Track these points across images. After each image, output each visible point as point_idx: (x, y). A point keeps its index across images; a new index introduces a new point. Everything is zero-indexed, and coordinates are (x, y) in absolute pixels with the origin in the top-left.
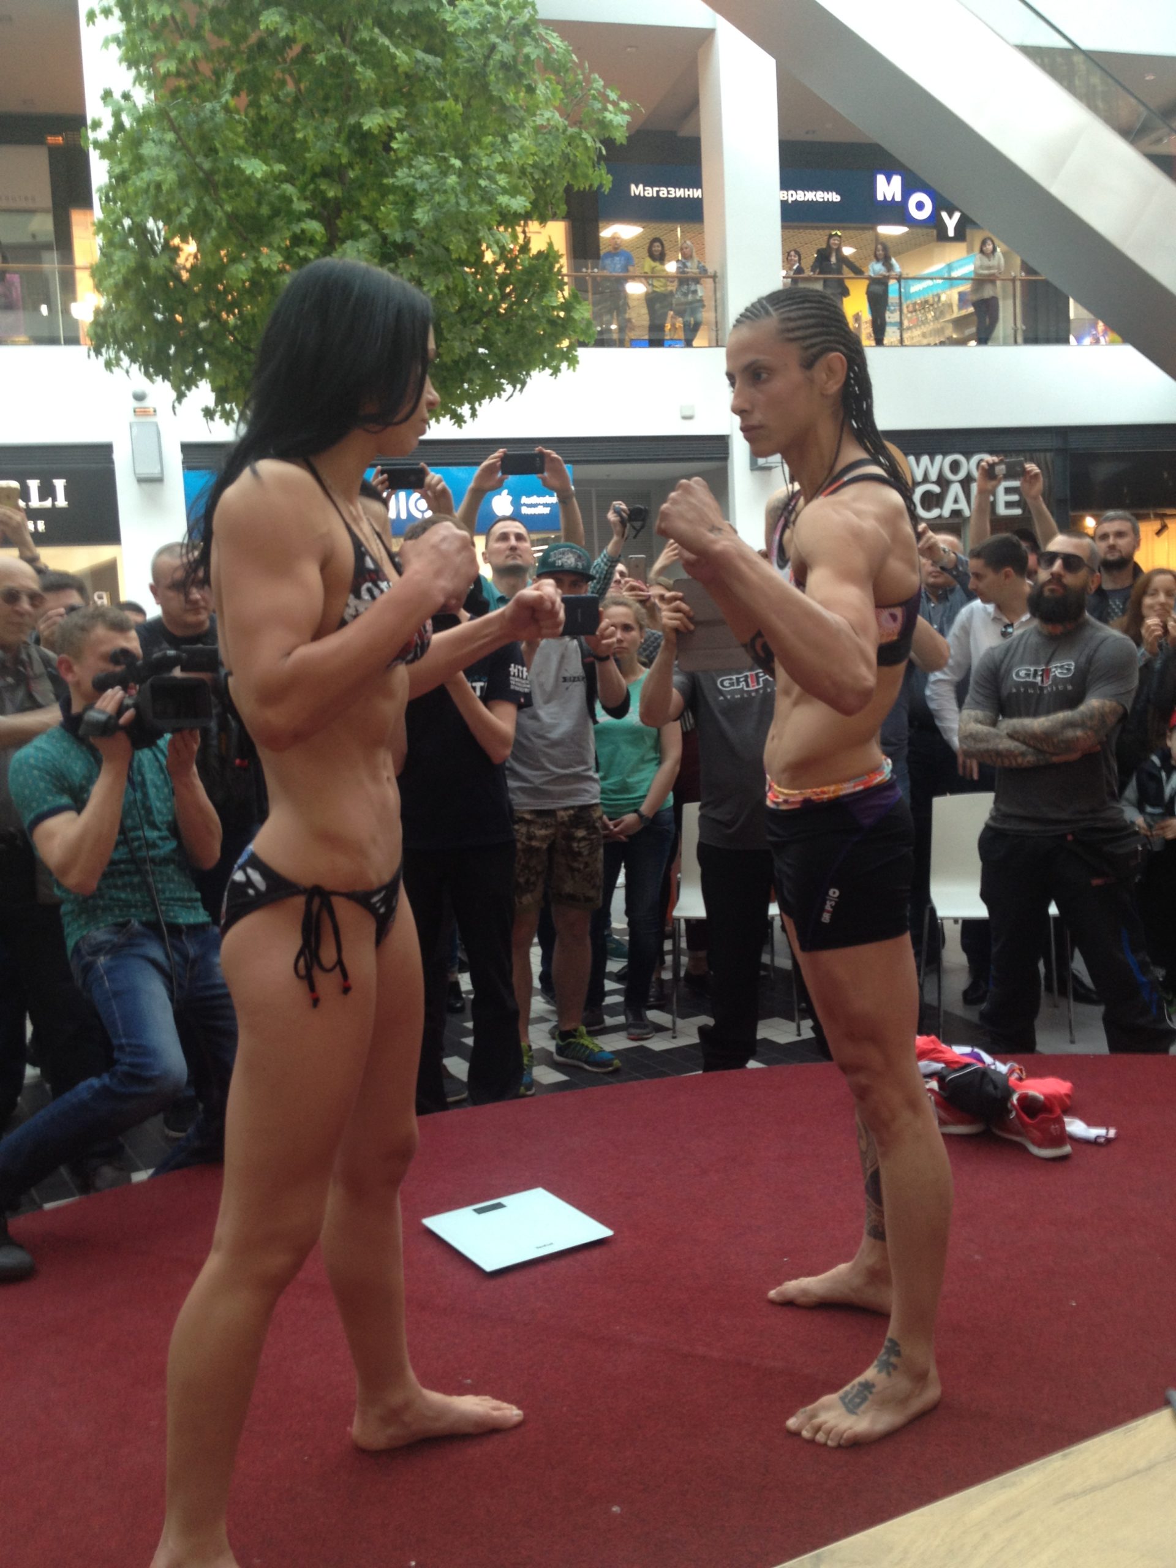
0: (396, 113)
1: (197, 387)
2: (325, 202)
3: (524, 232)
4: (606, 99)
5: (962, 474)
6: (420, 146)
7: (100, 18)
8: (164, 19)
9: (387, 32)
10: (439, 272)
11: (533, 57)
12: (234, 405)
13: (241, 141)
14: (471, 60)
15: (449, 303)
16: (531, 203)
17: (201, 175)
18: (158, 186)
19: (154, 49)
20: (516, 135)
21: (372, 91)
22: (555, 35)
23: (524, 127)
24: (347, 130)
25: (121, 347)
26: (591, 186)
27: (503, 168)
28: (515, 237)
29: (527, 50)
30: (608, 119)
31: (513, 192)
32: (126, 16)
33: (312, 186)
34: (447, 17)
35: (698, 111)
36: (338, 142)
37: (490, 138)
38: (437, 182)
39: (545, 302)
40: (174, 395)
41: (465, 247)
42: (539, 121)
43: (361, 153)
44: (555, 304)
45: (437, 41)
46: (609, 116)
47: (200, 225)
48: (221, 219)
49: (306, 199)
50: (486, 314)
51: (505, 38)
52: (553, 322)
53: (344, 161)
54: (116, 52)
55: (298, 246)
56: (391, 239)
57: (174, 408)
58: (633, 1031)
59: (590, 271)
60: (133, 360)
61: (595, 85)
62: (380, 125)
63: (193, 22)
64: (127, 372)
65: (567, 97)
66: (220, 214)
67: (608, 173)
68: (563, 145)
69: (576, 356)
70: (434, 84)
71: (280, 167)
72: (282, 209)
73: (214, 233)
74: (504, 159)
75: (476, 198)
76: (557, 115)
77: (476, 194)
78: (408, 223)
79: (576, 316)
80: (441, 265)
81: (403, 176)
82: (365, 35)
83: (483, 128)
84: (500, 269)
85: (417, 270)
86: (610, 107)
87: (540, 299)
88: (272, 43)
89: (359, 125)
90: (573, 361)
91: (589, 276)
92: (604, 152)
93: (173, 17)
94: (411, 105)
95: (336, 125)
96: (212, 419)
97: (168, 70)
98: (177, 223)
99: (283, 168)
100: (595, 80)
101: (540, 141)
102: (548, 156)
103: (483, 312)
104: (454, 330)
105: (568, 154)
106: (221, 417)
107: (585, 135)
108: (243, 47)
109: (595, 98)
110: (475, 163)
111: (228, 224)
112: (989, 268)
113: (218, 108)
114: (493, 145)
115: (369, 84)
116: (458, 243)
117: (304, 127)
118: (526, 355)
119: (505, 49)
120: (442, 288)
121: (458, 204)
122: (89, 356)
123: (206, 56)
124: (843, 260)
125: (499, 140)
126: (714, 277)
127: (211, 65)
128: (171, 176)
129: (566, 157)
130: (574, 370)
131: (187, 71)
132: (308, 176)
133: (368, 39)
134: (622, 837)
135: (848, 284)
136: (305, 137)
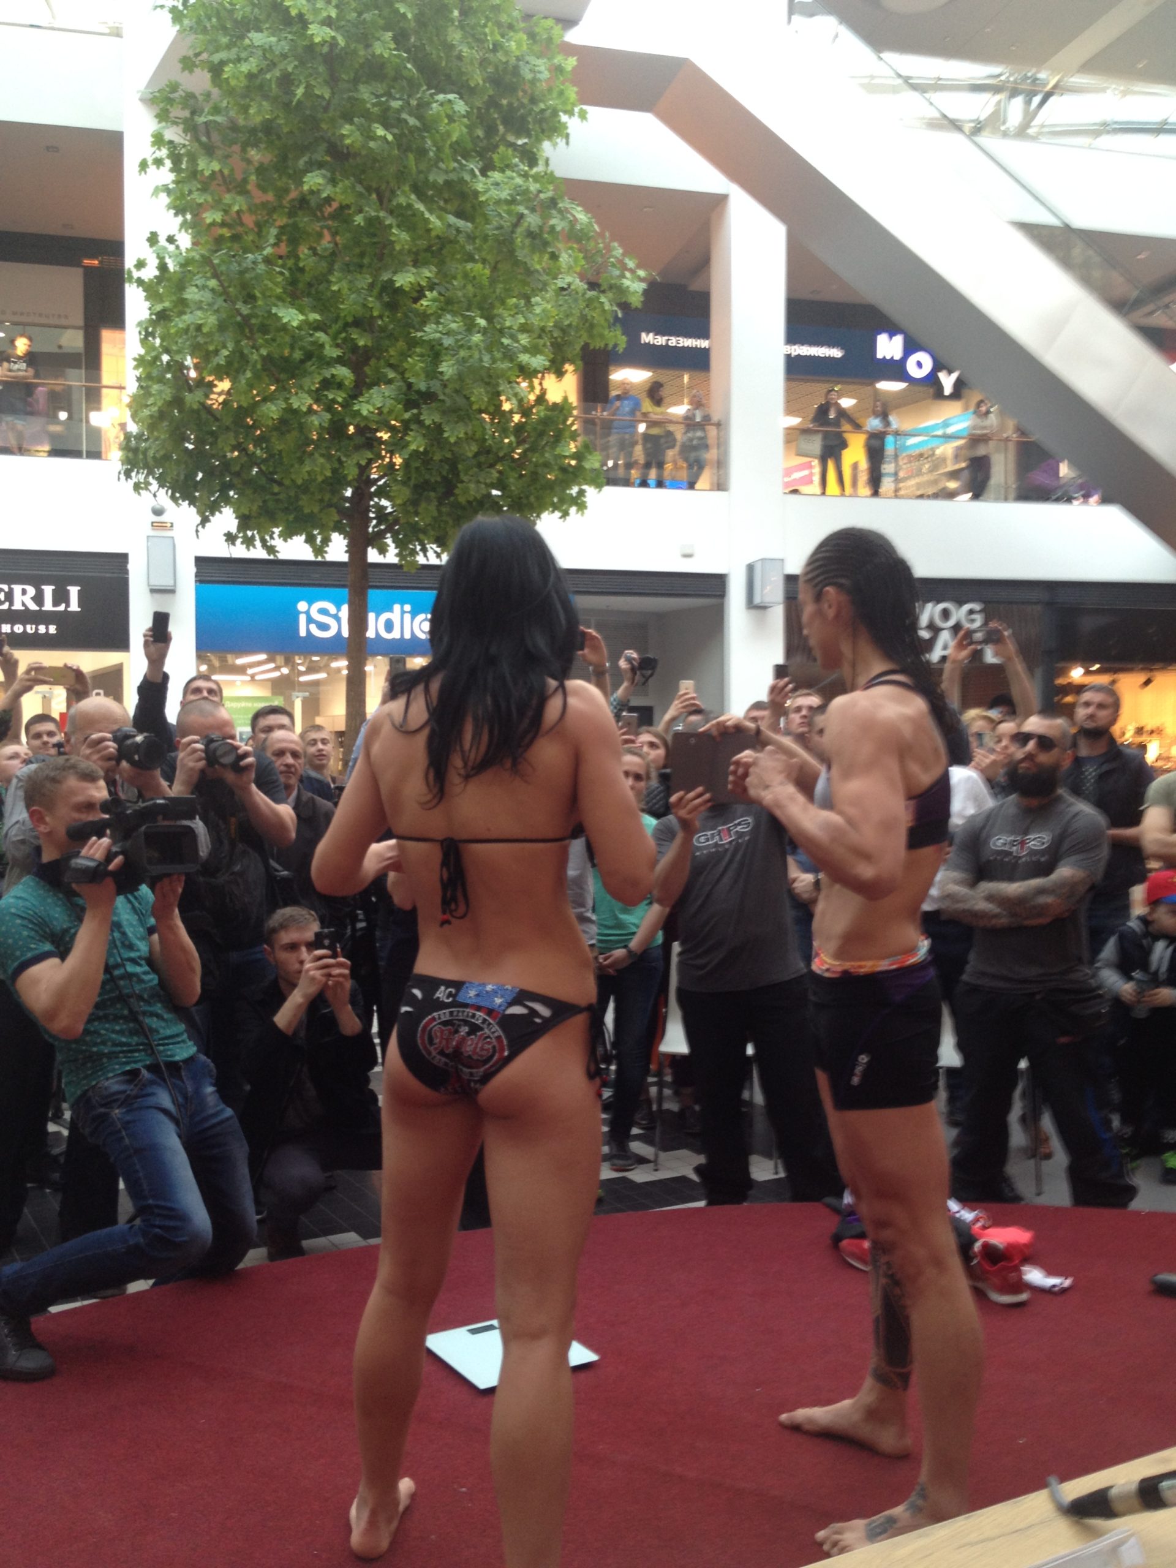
0: (428, 273)
1: (221, 512)
2: (355, 348)
3: (541, 384)
4: (624, 267)
5: (951, 622)
6: (448, 304)
7: (152, 169)
8: (214, 172)
9: (421, 196)
10: (461, 419)
11: (558, 228)
12: (255, 532)
13: (279, 290)
14: (500, 228)
15: (467, 448)
16: (550, 361)
17: (239, 319)
18: (199, 328)
19: (201, 201)
20: (538, 299)
21: (406, 252)
22: (579, 209)
23: (547, 291)
24: (379, 286)
25: (150, 473)
26: (606, 345)
27: (525, 329)
28: (532, 388)
29: (553, 222)
30: (625, 286)
31: (534, 350)
32: (176, 169)
33: (343, 335)
34: (480, 187)
35: (709, 268)
36: (371, 296)
37: (514, 300)
38: (462, 339)
39: (558, 451)
40: (198, 519)
41: (486, 399)
42: (560, 283)
43: (392, 306)
44: (567, 454)
45: (469, 205)
46: (626, 283)
47: (236, 365)
48: (256, 361)
49: (337, 346)
50: (500, 460)
51: (533, 210)
52: (564, 470)
53: (375, 314)
54: (164, 199)
55: (328, 390)
56: (415, 388)
57: (197, 531)
58: (616, 1161)
59: (600, 413)
60: (162, 486)
61: (614, 253)
62: (410, 282)
63: (239, 176)
64: (155, 496)
65: (588, 263)
66: (255, 357)
67: (623, 334)
68: (582, 305)
69: (585, 502)
70: (463, 247)
71: (314, 316)
72: (313, 354)
73: (249, 374)
74: (526, 320)
75: (498, 355)
76: (578, 280)
77: (499, 351)
78: (432, 373)
79: (587, 465)
80: (462, 413)
81: (431, 331)
82: (402, 200)
83: (508, 291)
84: (517, 418)
85: (439, 417)
86: (628, 274)
87: (553, 448)
88: (313, 202)
89: (391, 282)
90: (582, 507)
91: (598, 418)
92: (620, 315)
93: (221, 171)
94: (441, 264)
95: (370, 280)
96: (234, 544)
97: (214, 220)
98: (215, 363)
99: (318, 317)
100: (614, 249)
101: (560, 303)
102: (567, 316)
103: (498, 456)
104: (470, 473)
105: (586, 315)
106: (242, 543)
107: (603, 299)
108: (285, 203)
109: (613, 265)
110: (499, 323)
111: (263, 366)
112: (984, 428)
113: (260, 260)
114: (516, 306)
115: (403, 245)
116: (479, 395)
117: (340, 280)
118: (538, 498)
119: (532, 220)
120: (462, 435)
121: (481, 360)
122: (119, 479)
123: (250, 210)
124: (842, 413)
125: (522, 302)
126: (718, 425)
127: (254, 218)
128: (212, 320)
129: (583, 318)
130: (583, 514)
131: (233, 222)
132: (340, 324)
133: (404, 204)
134: (610, 970)
135: (847, 436)
136: (339, 290)
